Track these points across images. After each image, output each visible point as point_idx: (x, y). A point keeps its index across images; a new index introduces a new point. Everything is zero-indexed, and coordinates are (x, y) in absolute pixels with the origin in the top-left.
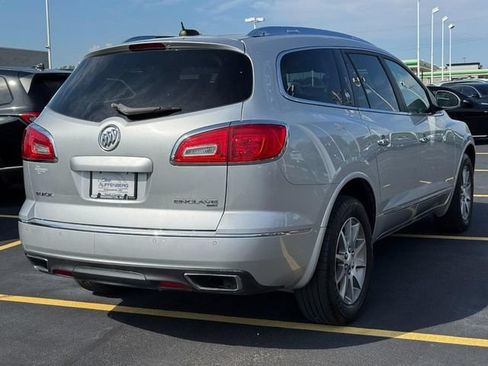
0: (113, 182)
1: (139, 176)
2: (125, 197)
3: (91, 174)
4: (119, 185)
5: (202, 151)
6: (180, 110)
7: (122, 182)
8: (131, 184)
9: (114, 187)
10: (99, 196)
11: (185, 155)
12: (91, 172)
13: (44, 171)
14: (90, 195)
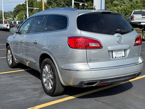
2: (123, 57)
4: (121, 53)
8: (124, 52)
10: (115, 57)
12: (112, 51)
13: (96, 52)
14: (113, 58)
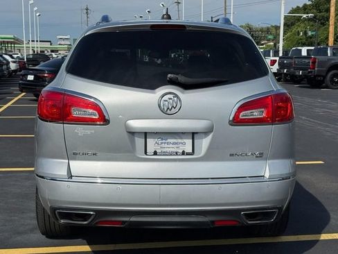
0: (169, 140)
1: (195, 135)
2: (183, 153)
3: (146, 135)
4: (176, 143)
5: (256, 114)
6: (226, 81)
7: (180, 141)
8: (189, 142)
9: (170, 145)
10: (155, 153)
11: (241, 117)
12: (146, 133)
13: (89, 132)
14: (146, 153)
